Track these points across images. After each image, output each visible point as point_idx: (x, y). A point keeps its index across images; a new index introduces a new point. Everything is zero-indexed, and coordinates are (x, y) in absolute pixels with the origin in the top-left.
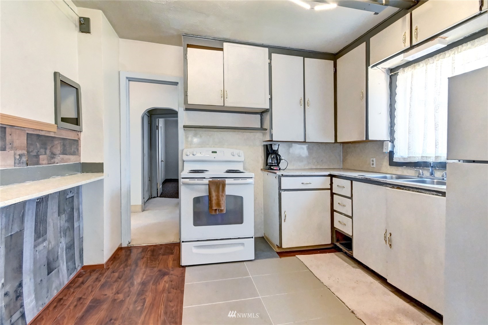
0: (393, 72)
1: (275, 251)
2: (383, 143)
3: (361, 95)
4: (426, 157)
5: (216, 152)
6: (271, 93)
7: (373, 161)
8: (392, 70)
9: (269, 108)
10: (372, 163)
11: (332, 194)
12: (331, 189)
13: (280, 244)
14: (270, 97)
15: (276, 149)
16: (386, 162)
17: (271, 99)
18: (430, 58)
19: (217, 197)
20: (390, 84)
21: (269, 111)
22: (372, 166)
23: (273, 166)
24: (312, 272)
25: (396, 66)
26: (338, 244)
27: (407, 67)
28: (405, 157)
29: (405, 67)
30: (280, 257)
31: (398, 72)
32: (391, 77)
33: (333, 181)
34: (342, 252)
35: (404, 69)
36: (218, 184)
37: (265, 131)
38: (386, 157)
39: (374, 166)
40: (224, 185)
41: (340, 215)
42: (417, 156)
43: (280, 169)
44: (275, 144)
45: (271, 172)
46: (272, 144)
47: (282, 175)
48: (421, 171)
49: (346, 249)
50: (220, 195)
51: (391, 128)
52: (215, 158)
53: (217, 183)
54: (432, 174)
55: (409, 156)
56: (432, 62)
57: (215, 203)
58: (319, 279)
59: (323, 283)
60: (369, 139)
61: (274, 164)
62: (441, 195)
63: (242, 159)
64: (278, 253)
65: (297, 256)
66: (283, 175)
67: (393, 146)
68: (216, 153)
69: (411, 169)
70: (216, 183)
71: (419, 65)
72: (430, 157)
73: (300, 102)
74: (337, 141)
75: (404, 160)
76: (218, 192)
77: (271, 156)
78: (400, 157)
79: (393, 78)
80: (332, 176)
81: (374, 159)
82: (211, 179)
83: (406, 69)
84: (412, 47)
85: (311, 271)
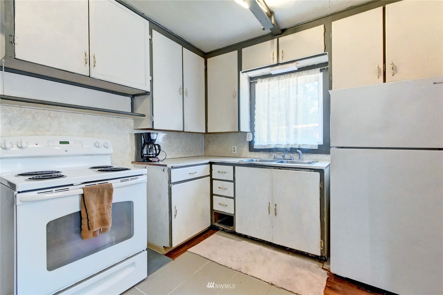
0: (252, 80)
1: (162, 253)
2: (246, 134)
3: (234, 93)
4: (280, 145)
5: (67, 143)
6: (152, 75)
7: (234, 148)
8: (251, 78)
9: (150, 91)
10: (233, 150)
11: (212, 180)
12: (211, 175)
13: (170, 244)
14: (151, 79)
15: (155, 138)
16: (246, 148)
17: (152, 81)
18: (281, 76)
19: (99, 211)
20: (250, 89)
21: (149, 94)
22: (233, 152)
23: (151, 157)
24: (214, 261)
25: (255, 76)
26: (217, 224)
27: (264, 78)
28: (262, 145)
29: (262, 78)
30: (173, 260)
31: (257, 81)
32: (250, 83)
33: (213, 168)
34: (219, 231)
35: (262, 79)
36: (101, 190)
37: (142, 117)
38: (246, 145)
39: (236, 152)
40: (110, 190)
41: (221, 197)
42: (273, 144)
43: (159, 160)
44: (153, 133)
45: (150, 164)
46: (150, 133)
47: (172, 167)
48: (275, 154)
49: (227, 227)
50: (105, 207)
51: (251, 123)
52: (66, 151)
53: (99, 189)
54: (283, 157)
55: (268, 144)
56: (282, 79)
57: (96, 221)
58: (225, 266)
59: (231, 268)
60: (241, 131)
61: (151, 155)
62: (313, 171)
63: (111, 151)
64: (166, 255)
65: (188, 250)
66: (174, 167)
67: (254, 137)
68: (69, 144)
69: (266, 154)
70: (97, 191)
71: (273, 79)
72: (282, 145)
73: (180, 91)
74: (207, 132)
75: (262, 147)
76: (102, 202)
77: (148, 147)
78: (259, 145)
79: (252, 84)
80: (211, 163)
81: (236, 147)
82: (84, 186)
83: (264, 80)
84: (278, 64)
85: (212, 261)
